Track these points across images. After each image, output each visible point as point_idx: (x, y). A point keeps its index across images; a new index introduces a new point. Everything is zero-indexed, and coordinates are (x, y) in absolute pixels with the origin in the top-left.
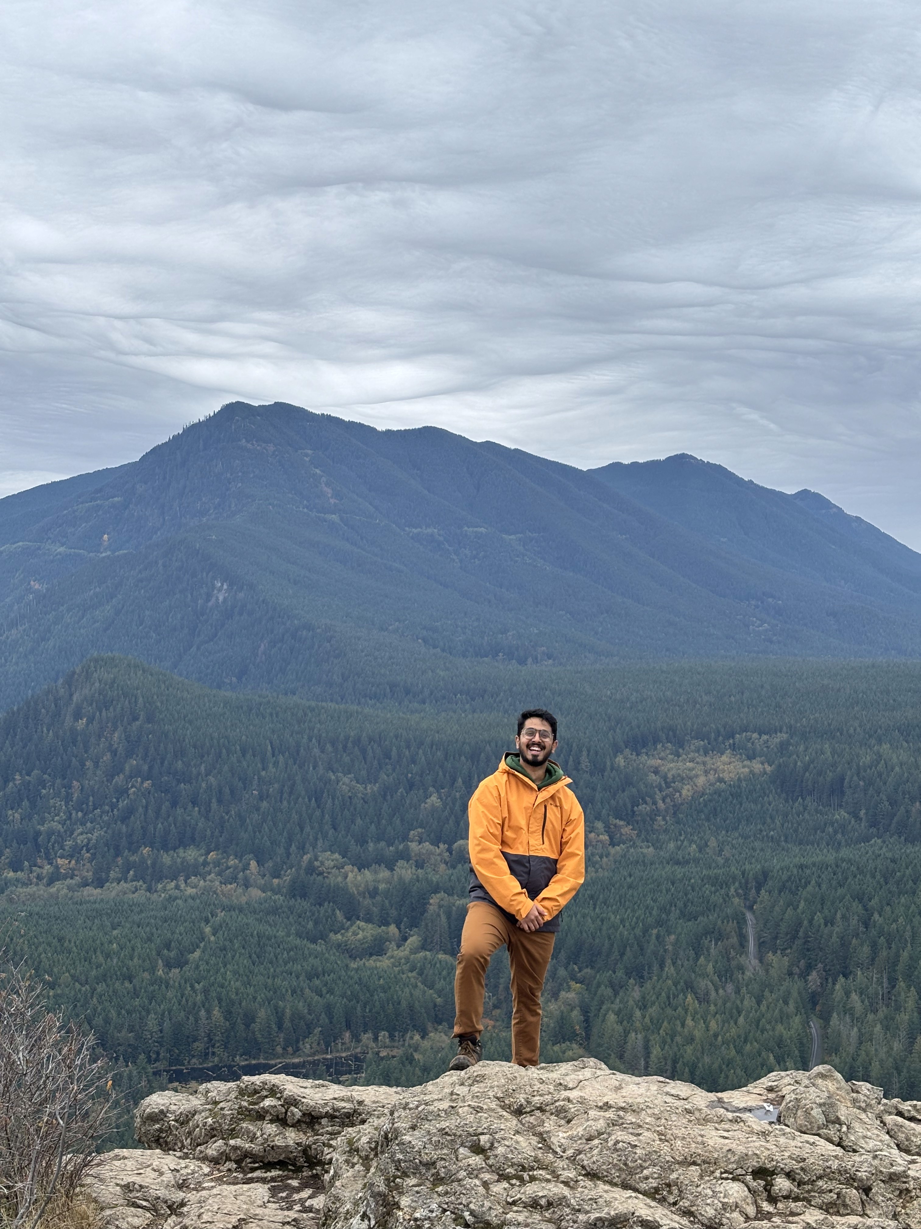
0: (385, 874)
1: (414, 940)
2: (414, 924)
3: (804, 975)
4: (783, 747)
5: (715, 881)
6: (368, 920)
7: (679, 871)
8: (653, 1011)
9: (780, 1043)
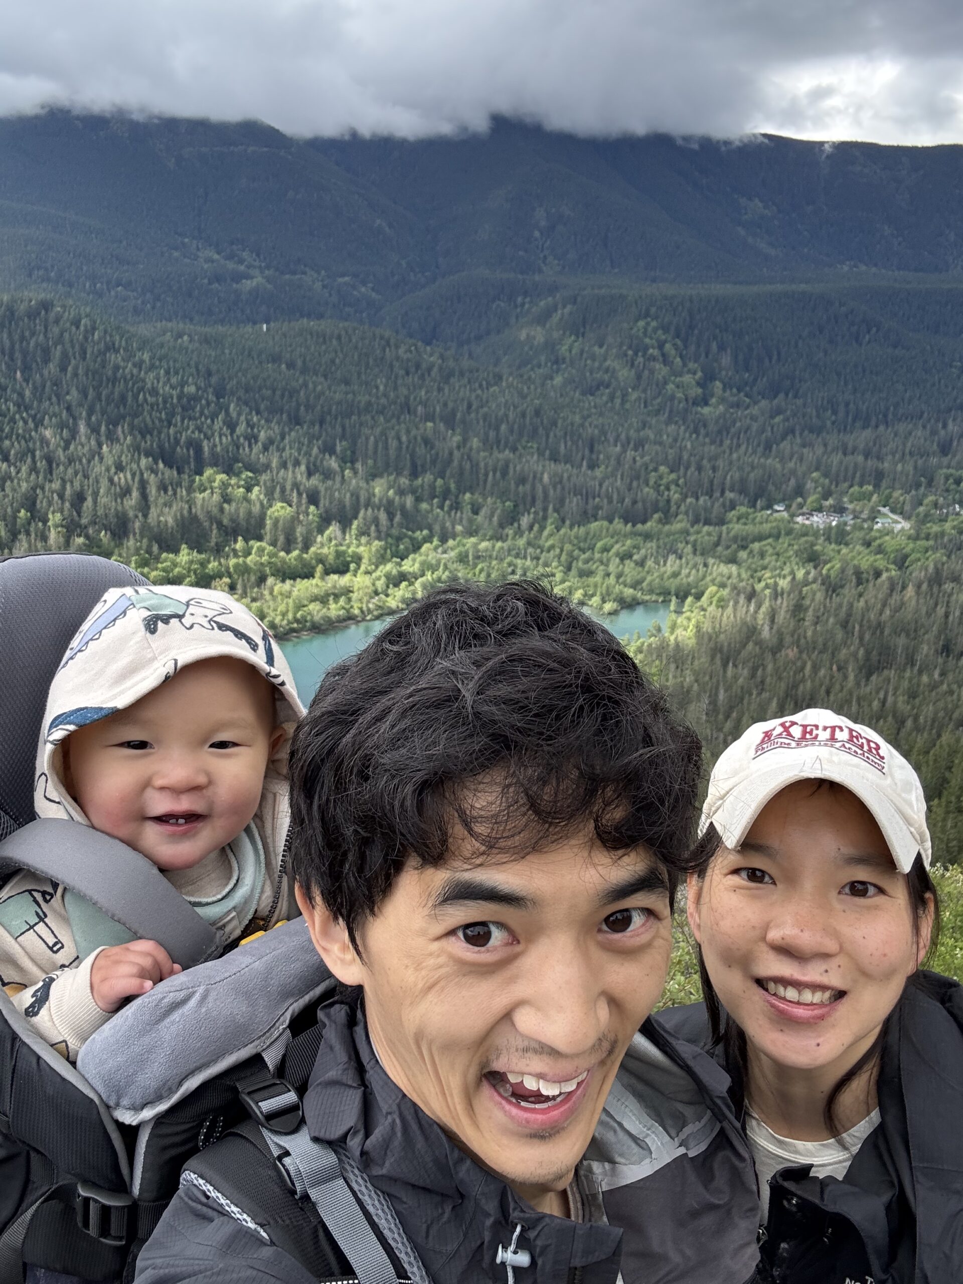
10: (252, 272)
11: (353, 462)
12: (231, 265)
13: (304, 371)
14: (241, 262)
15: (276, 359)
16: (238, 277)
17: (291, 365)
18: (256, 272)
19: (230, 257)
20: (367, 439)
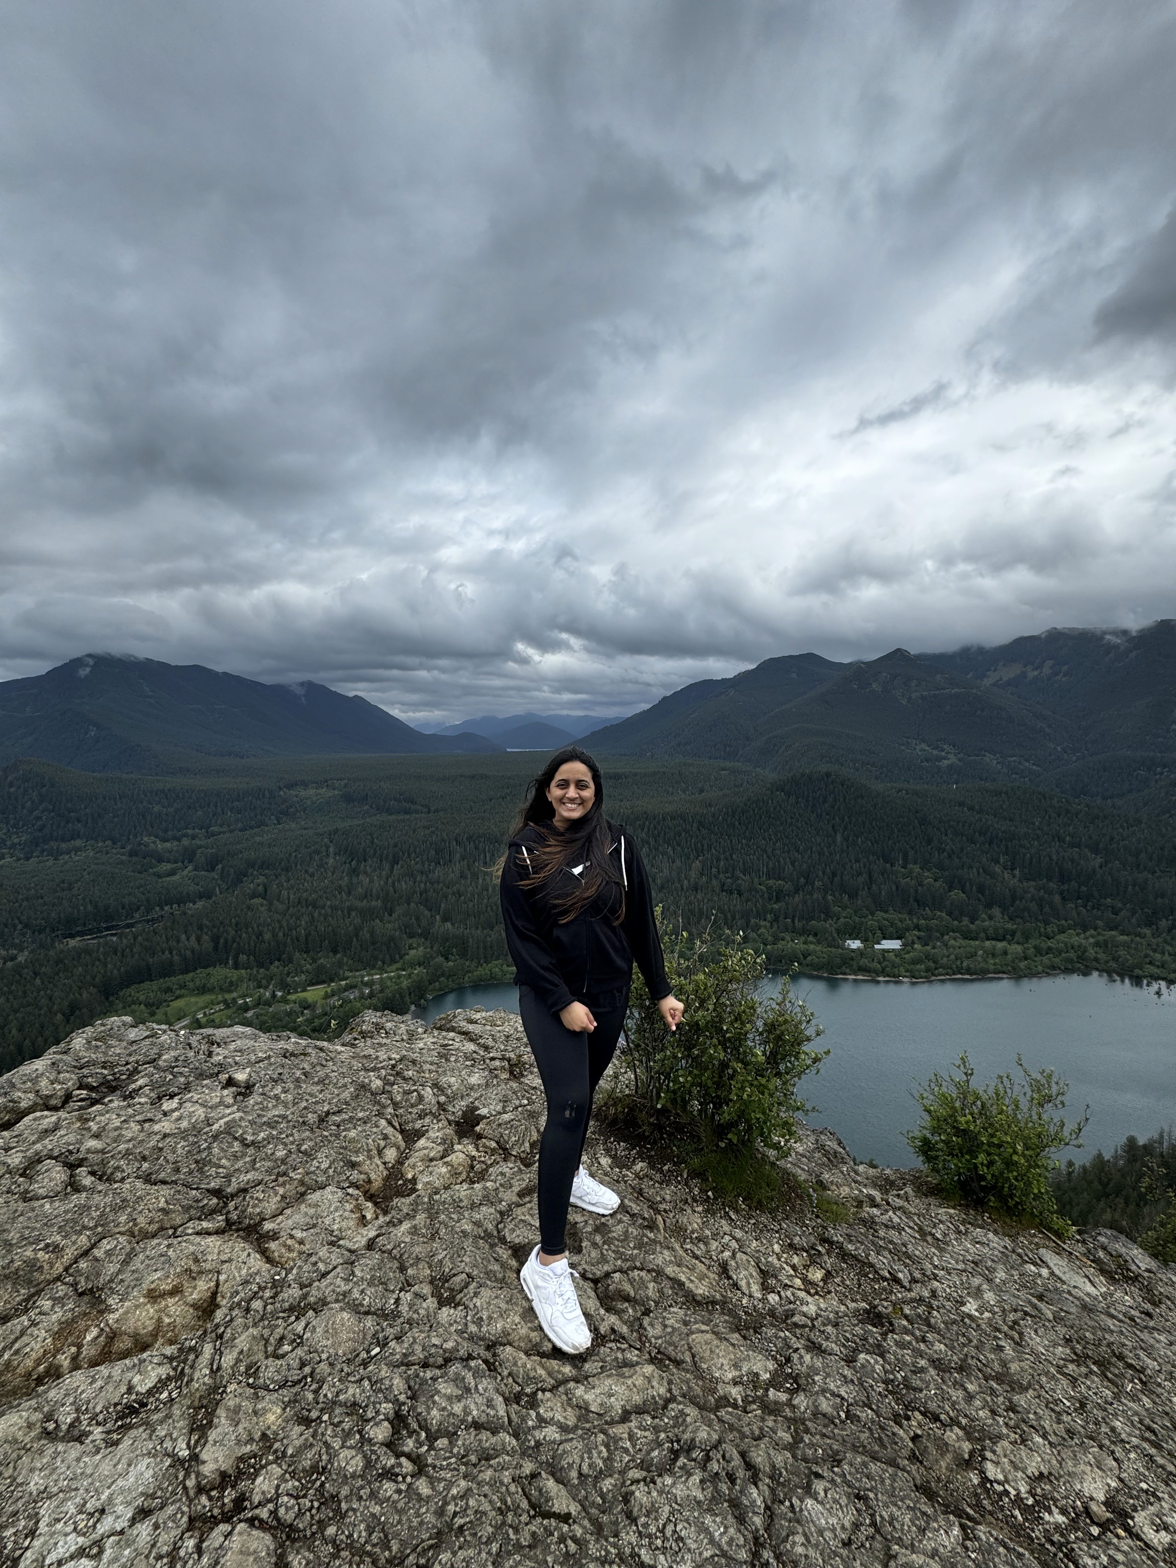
0: (176, 843)
1: (190, 868)
2: (190, 861)
3: (350, 863)
4: (346, 785)
5: (318, 834)
6: (168, 861)
7: (304, 832)
8: (292, 882)
9: (340, 887)
10: (949, 756)
11: (1012, 869)
12: (935, 752)
13: (980, 812)
14: (943, 750)
15: (961, 804)
16: (939, 759)
17: (971, 808)
18: (952, 756)
19: (936, 748)
20: (1025, 855)
